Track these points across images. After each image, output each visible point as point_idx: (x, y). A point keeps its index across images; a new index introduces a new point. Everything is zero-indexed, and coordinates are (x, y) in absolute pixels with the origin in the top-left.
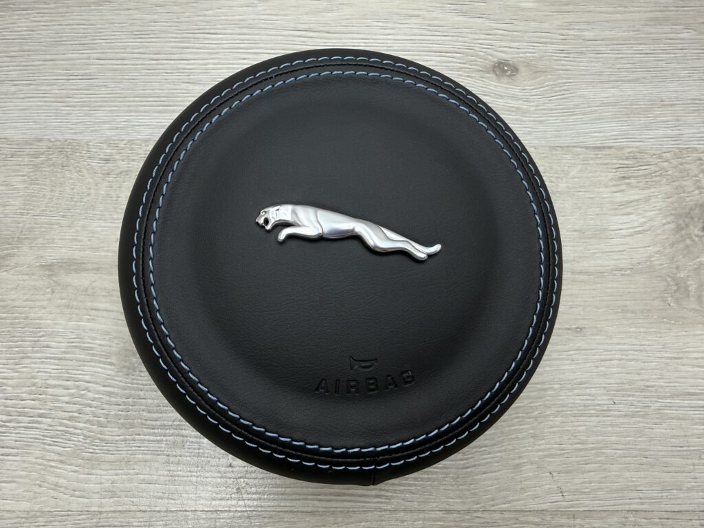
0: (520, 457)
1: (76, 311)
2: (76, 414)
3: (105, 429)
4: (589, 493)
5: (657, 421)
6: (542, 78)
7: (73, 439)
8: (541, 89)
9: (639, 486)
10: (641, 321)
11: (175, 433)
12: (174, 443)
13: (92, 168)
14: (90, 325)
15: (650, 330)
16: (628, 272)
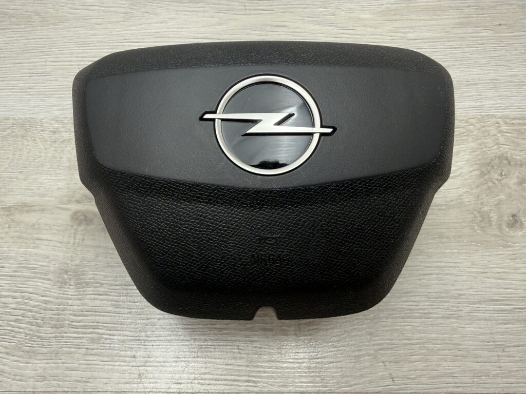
0: (359, 350)
1: (26, 241)
2: (20, 318)
3: (41, 328)
4: (414, 379)
5: (468, 321)
7: (17, 336)
9: (454, 373)
10: (454, 244)
11: (93, 331)
12: (92, 339)
13: (44, 138)
14: (35, 251)
15: (461, 251)
16: (443, 207)
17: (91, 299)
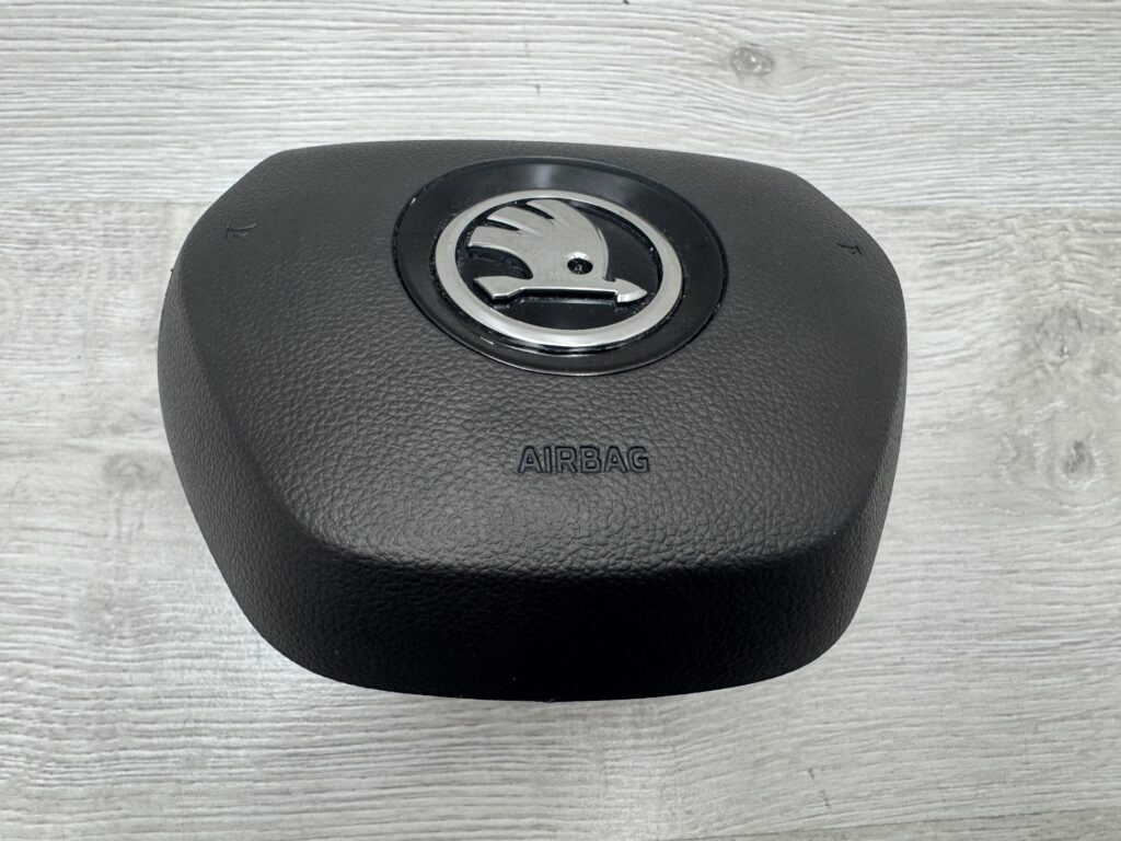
0: (763, 749)
3: (64, 742)
6: (815, 78)
8: (812, 100)
10: (959, 512)
11: (188, 742)
12: (188, 759)
16: (943, 429)
17: (175, 669)
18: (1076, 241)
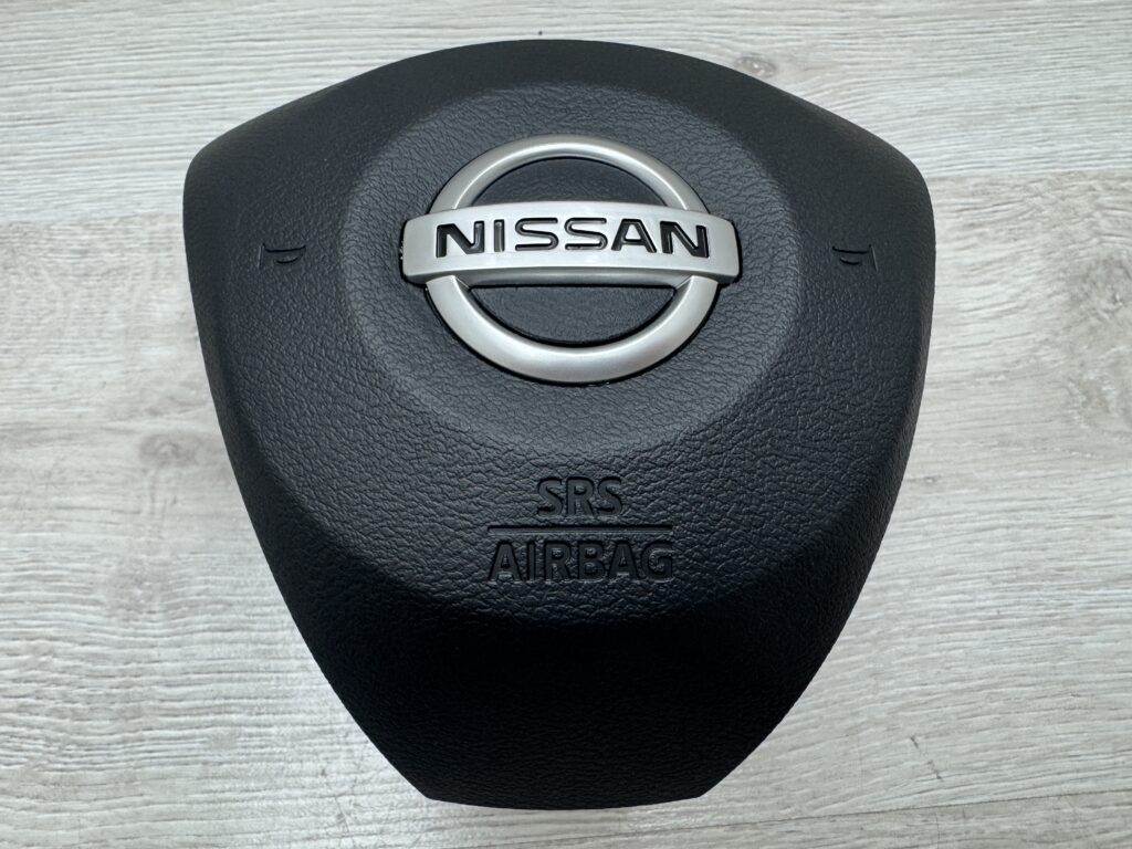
0: (855, 715)
1: (31, 513)
2: (30, 701)
3: (86, 723)
10: (1033, 458)
11: (216, 720)
12: (216, 738)
13: (58, 267)
14: (56, 536)
15: (1052, 472)
16: (1001, 378)
17: (204, 643)
18: (1106, 199)
